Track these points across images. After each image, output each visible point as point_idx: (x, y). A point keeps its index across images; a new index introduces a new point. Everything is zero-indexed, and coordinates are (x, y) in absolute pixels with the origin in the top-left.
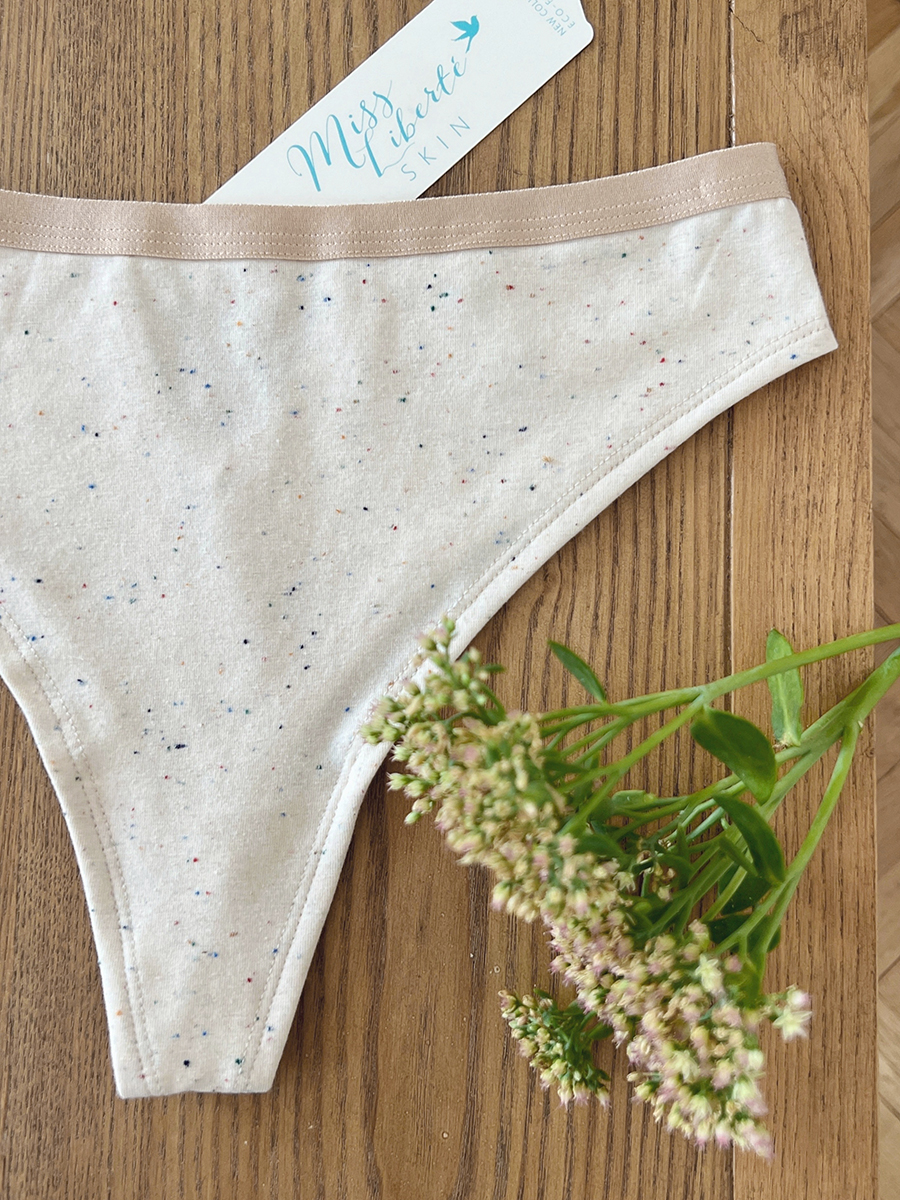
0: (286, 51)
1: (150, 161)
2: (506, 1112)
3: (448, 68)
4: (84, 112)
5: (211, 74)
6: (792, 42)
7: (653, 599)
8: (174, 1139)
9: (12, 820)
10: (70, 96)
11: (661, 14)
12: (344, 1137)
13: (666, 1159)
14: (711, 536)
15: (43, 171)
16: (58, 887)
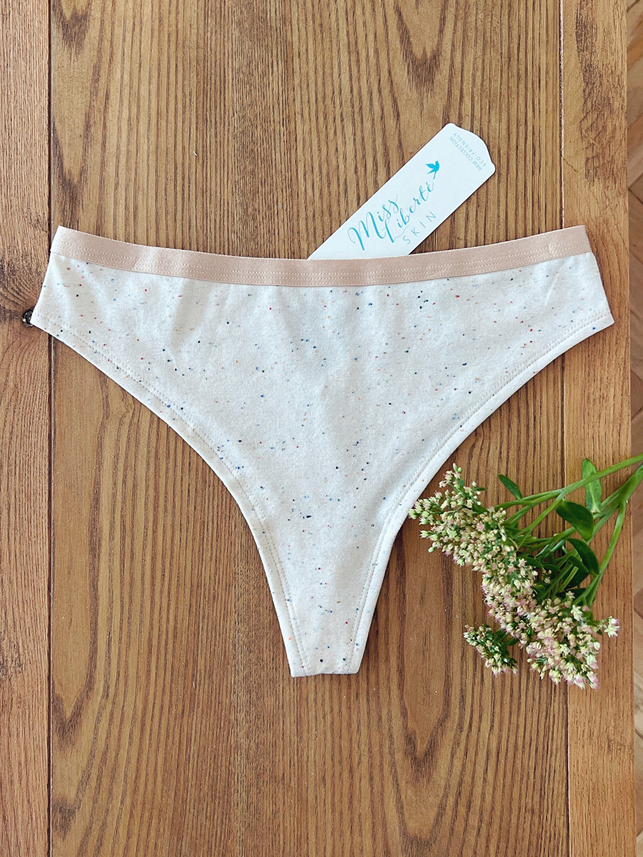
0: (346, 180)
1: (282, 237)
2: (464, 681)
3: (425, 188)
4: (249, 213)
5: (310, 192)
6: (591, 171)
7: (528, 444)
8: (312, 696)
9: (231, 553)
10: (241, 204)
11: (528, 159)
12: (389, 693)
13: (537, 700)
14: (554, 413)
15: (231, 243)
16: (254, 582)
